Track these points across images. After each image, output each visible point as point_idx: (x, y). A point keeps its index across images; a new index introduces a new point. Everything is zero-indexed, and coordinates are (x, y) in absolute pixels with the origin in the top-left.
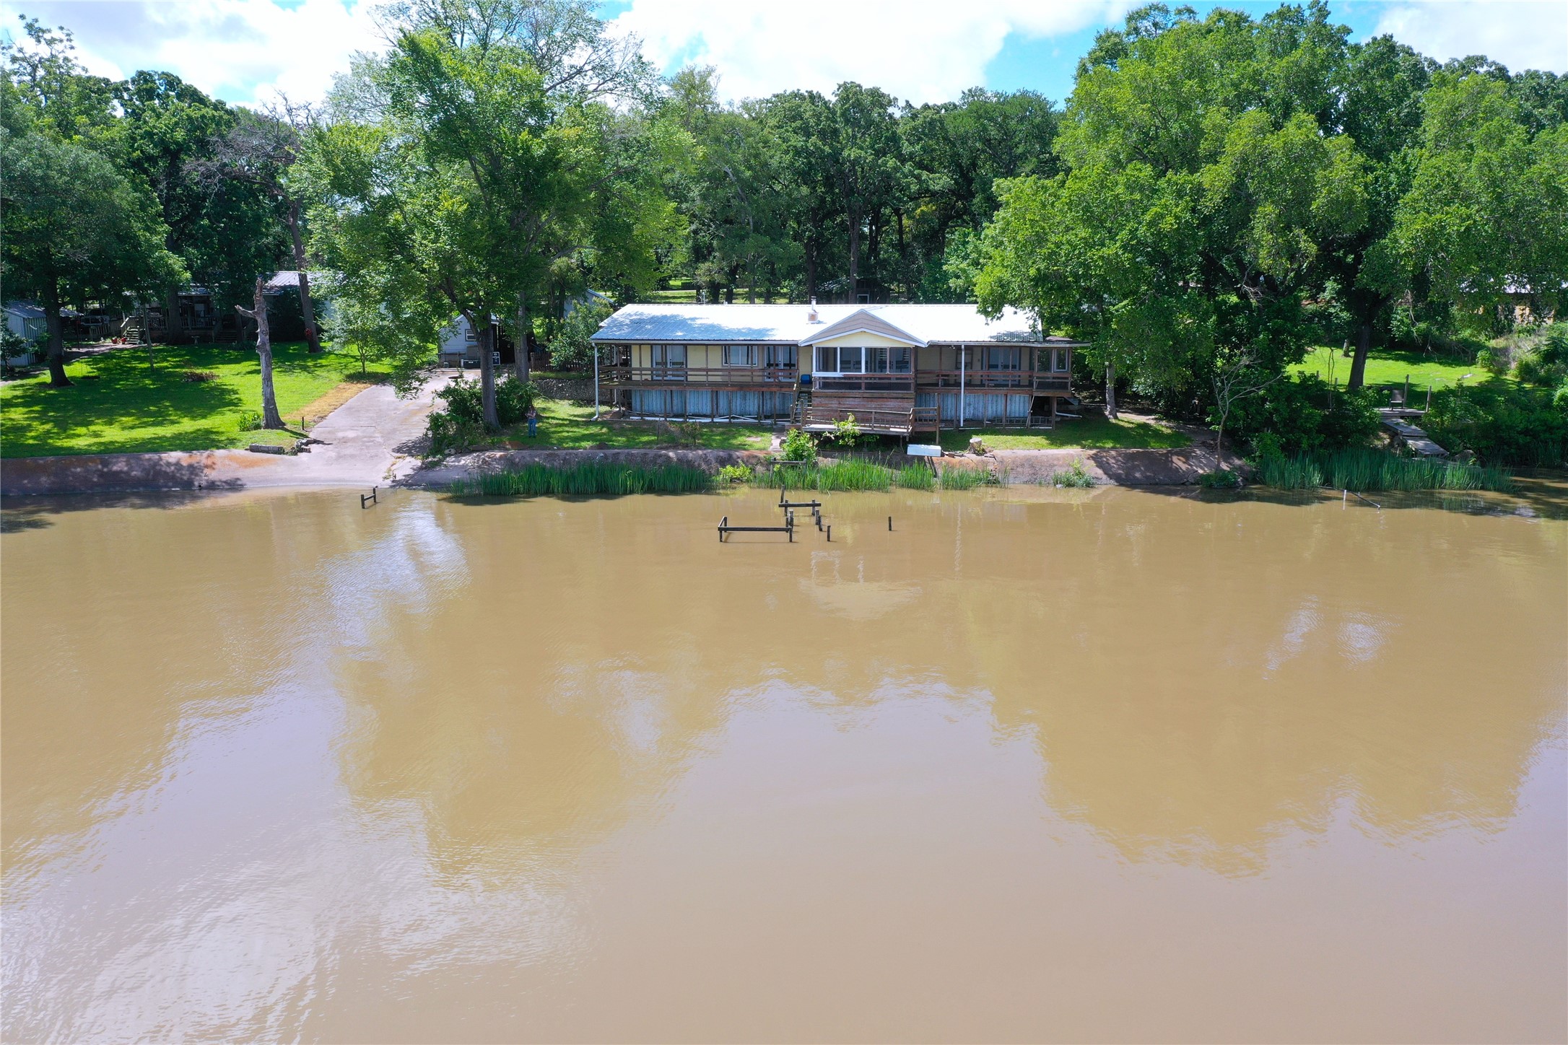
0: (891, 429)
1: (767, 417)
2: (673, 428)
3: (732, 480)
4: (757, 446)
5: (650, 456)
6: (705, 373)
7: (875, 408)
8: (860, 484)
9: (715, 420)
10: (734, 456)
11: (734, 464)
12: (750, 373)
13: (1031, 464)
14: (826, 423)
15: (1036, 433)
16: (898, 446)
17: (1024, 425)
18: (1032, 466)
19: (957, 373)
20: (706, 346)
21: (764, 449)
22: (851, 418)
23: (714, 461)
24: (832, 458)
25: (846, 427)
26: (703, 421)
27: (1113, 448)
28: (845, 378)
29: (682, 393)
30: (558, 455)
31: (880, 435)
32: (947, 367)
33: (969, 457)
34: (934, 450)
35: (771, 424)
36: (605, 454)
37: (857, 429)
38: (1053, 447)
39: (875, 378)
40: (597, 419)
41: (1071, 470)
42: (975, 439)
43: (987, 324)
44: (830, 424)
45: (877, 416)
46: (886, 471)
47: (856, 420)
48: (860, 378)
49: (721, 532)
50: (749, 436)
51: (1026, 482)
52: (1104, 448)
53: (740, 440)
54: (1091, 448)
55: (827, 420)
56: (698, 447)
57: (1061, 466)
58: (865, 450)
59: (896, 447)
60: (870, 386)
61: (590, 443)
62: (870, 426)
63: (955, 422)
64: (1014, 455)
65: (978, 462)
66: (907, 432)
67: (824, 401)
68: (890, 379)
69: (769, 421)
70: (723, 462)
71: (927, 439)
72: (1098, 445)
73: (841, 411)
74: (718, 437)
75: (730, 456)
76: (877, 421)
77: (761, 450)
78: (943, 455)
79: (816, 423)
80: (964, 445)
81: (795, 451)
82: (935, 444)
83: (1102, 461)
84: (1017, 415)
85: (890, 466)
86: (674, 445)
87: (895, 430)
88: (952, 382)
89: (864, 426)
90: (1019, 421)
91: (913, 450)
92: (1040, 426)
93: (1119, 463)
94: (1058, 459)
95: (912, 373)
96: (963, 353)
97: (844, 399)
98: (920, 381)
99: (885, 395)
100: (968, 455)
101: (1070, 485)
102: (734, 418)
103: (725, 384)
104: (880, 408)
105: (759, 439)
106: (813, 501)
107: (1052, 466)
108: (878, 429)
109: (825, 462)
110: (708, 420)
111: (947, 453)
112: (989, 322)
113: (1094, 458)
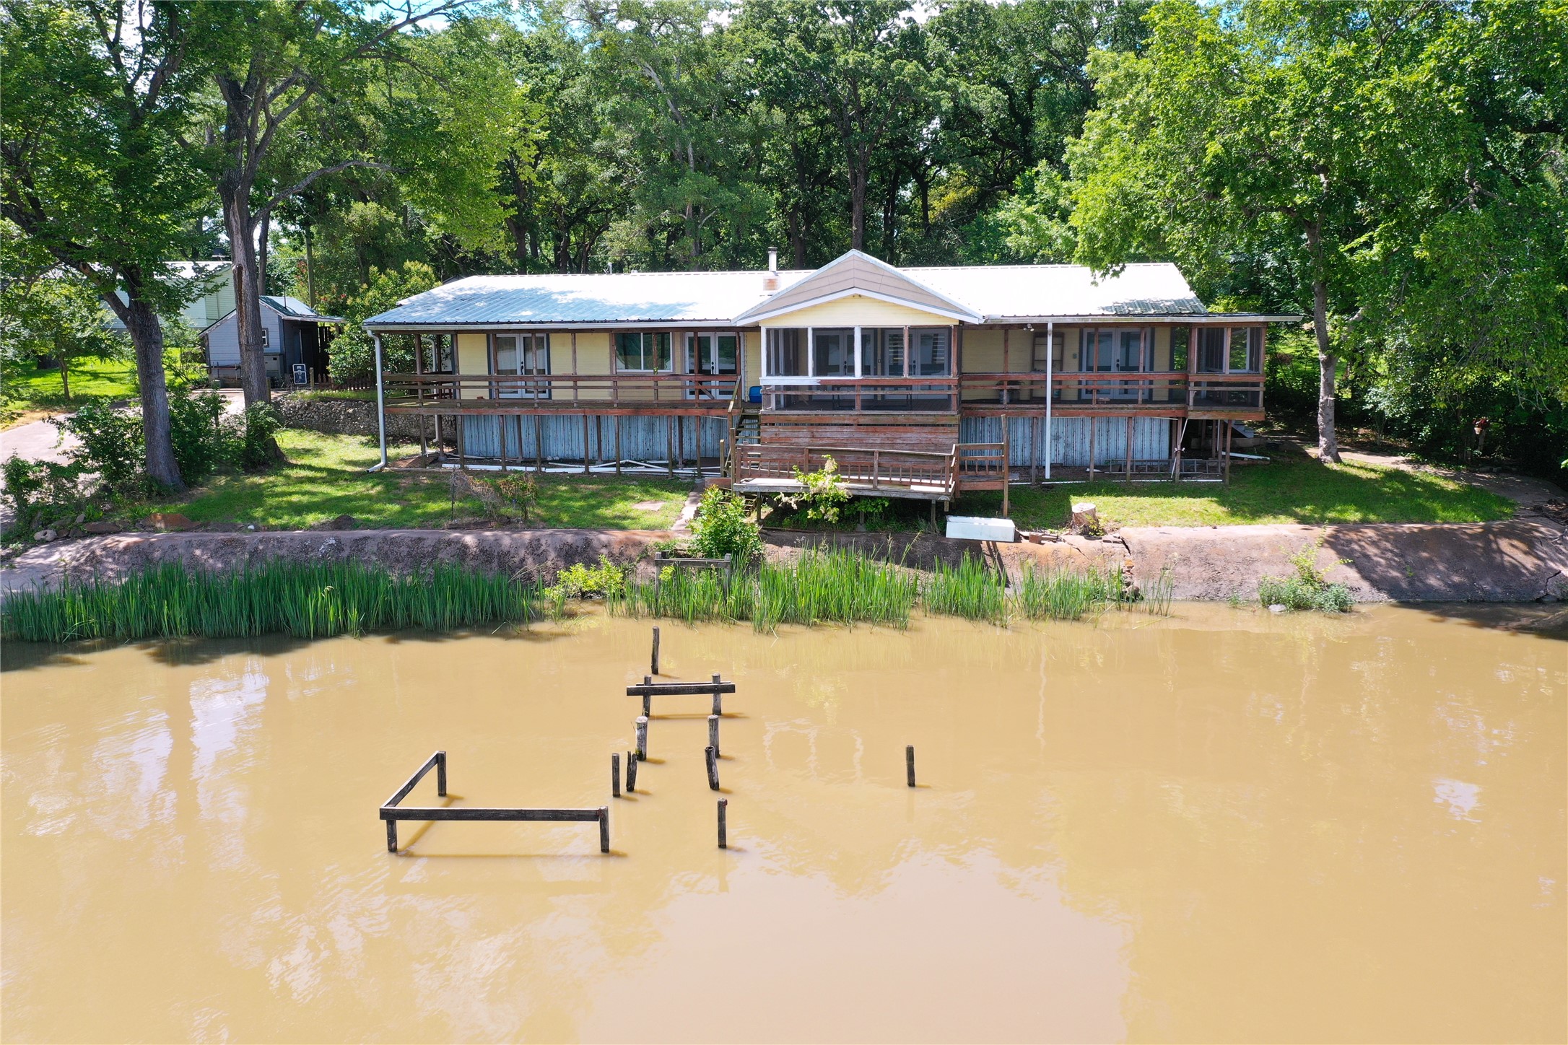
0: (914, 488)
1: (688, 463)
2: (477, 486)
3: (584, 596)
4: (650, 520)
5: (428, 542)
6: (571, 383)
7: (882, 445)
8: (846, 608)
9: (593, 469)
10: (595, 543)
11: (591, 562)
12: (651, 383)
13: (1202, 555)
14: (780, 476)
15: (1195, 492)
16: (928, 520)
17: (1167, 475)
18: (1207, 562)
19: (1036, 377)
20: (574, 333)
21: (661, 527)
22: (830, 465)
23: (552, 555)
24: (792, 545)
25: (820, 483)
26: (570, 471)
27: (1364, 522)
28: (823, 387)
29: (541, 423)
30: (243, 544)
31: (890, 499)
32: (1017, 366)
33: (1071, 540)
34: (997, 528)
35: (693, 477)
36: (339, 541)
37: (843, 488)
38: (1238, 519)
39: (883, 387)
40: (382, 469)
41: (1291, 569)
42: (1080, 505)
43: (1094, 283)
44: (789, 477)
45: (885, 461)
46: (902, 574)
47: (842, 469)
48: (851, 386)
49: (391, 824)
50: (641, 501)
51: (1198, 598)
52: (1346, 521)
53: (620, 507)
54: (1320, 522)
55: (784, 470)
56: (529, 525)
57: (1268, 562)
58: (861, 528)
59: (922, 522)
60: (870, 404)
61: (323, 518)
62: (870, 481)
63: (1033, 472)
64: (1165, 539)
65: (1092, 556)
66: (947, 494)
67: (783, 432)
68: (909, 387)
69: (688, 471)
70: (570, 556)
71: (984, 505)
72: (1331, 515)
73: (810, 451)
74: (578, 504)
75: (588, 543)
76: (883, 470)
77: (651, 528)
78: (1017, 538)
79: (761, 475)
80: (1064, 519)
81: (715, 534)
82: (1001, 516)
83: (1353, 550)
84: (1146, 457)
85: (911, 563)
86: (483, 518)
87: (922, 488)
88: (1024, 395)
89: (859, 481)
90: (1151, 468)
91: (958, 527)
92: (1197, 476)
93: (1389, 555)
94: (1259, 547)
95: (953, 377)
96: (1050, 339)
97: (822, 429)
98: (967, 395)
99: (901, 420)
100: (1069, 538)
101: (1300, 606)
102: (627, 465)
103: (609, 405)
104: (892, 445)
105: (659, 505)
106: (716, 678)
107: (1249, 562)
108: (889, 486)
109: (779, 556)
110: (579, 470)
111: (1026, 534)
112: (1099, 280)
113: (1333, 543)
